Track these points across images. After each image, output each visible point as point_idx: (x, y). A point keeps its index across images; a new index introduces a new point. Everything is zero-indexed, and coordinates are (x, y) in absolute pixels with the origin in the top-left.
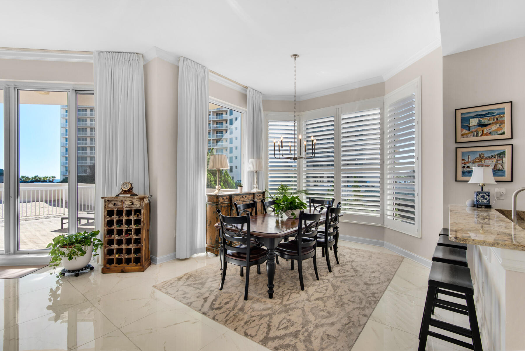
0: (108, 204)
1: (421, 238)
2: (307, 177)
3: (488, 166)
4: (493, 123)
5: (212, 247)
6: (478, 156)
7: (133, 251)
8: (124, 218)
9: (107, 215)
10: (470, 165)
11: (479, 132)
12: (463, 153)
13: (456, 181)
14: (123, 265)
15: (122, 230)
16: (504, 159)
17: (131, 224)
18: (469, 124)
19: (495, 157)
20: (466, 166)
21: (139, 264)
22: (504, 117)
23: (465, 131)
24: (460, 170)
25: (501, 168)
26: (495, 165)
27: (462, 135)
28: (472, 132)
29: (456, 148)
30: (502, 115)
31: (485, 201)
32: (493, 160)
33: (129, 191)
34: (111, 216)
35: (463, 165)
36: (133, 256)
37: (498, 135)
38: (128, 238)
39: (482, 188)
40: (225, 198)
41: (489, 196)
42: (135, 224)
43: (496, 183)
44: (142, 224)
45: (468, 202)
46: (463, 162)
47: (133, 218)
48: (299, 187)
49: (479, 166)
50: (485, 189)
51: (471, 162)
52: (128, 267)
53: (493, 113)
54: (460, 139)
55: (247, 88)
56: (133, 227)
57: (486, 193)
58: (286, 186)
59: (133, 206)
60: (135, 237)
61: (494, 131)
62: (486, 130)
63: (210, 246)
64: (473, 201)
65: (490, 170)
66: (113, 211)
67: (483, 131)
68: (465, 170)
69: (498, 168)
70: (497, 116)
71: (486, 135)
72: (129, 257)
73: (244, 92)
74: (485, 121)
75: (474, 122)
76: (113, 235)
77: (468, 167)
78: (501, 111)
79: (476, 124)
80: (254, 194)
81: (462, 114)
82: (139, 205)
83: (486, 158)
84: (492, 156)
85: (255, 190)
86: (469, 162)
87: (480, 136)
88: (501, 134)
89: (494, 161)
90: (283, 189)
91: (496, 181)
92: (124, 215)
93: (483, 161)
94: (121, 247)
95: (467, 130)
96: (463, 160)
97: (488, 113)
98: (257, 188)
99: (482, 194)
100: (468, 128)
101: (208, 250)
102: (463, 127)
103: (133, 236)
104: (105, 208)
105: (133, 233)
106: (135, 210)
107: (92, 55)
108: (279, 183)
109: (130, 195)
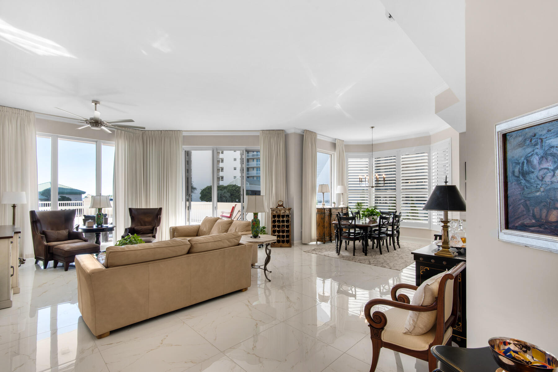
0: (273, 212)
2: (376, 197)
5: (321, 238)
7: (285, 237)
8: (281, 219)
14: (281, 244)
15: (280, 225)
21: (289, 243)
33: (282, 205)
34: (274, 218)
36: (285, 239)
38: (283, 229)
40: (327, 210)
42: (286, 223)
44: (290, 223)
47: (285, 219)
48: (370, 203)
52: (283, 245)
55: (336, 139)
56: (286, 224)
58: (361, 203)
59: (285, 213)
60: (286, 229)
63: (319, 238)
66: (276, 215)
72: (284, 239)
73: (334, 142)
76: (276, 227)
80: (342, 208)
82: (288, 213)
85: (341, 206)
90: (359, 205)
92: (281, 217)
94: (279, 234)
98: (343, 204)
101: (318, 240)
104: (272, 214)
105: (285, 227)
106: (286, 215)
107: (259, 132)
108: (357, 201)
109: (283, 207)
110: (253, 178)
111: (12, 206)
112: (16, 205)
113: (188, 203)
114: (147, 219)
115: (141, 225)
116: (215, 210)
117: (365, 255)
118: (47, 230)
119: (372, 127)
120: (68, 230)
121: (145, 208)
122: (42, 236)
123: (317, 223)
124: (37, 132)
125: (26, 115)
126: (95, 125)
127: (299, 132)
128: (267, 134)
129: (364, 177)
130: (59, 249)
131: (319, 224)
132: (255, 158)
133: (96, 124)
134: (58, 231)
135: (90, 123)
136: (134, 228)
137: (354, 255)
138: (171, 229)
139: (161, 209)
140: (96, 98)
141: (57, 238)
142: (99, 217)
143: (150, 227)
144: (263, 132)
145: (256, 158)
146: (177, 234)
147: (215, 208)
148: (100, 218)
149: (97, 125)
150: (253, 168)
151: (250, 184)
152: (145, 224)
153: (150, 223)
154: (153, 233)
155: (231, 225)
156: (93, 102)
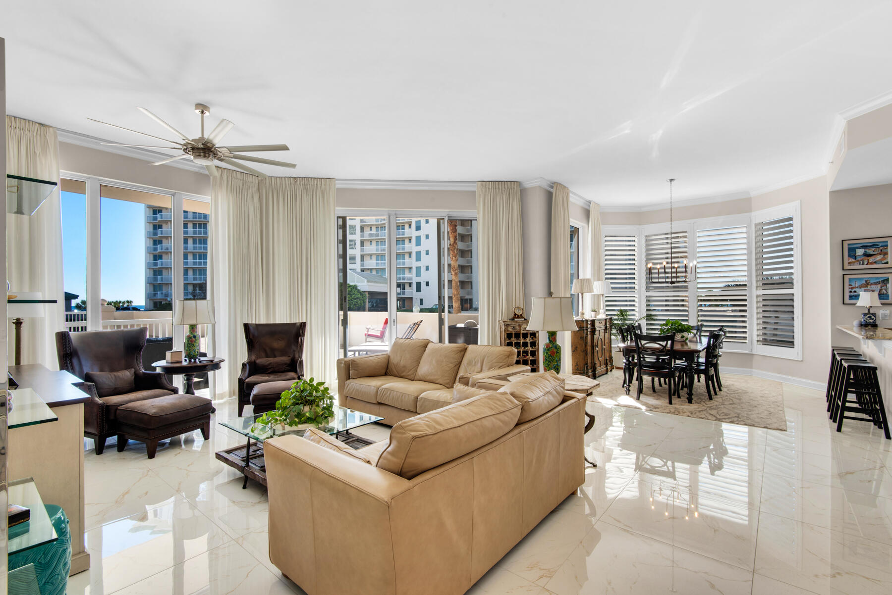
0: (507, 327)
1: (802, 361)
3: (873, 291)
4: (877, 254)
6: (864, 282)
8: (522, 341)
9: (507, 338)
10: (856, 290)
11: (865, 261)
12: (850, 279)
13: (844, 304)
15: (520, 351)
16: (888, 285)
17: (528, 346)
18: (856, 254)
19: (880, 283)
20: (853, 290)
22: (887, 249)
23: (852, 260)
24: (847, 295)
25: (885, 292)
26: (880, 290)
27: (849, 263)
28: (858, 261)
29: (844, 275)
30: (886, 247)
31: (871, 321)
32: (877, 286)
33: (521, 315)
34: (510, 339)
35: (850, 290)
37: (882, 264)
38: (525, 359)
39: (869, 310)
40: (589, 324)
41: (875, 317)
42: (531, 346)
43: (881, 305)
44: (537, 346)
45: (856, 323)
46: (850, 287)
47: (529, 340)
49: (865, 291)
50: (871, 311)
51: (857, 287)
53: (878, 245)
54: (847, 267)
55: (591, 202)
56: (529, 348)
57: (872, 314)
59: (528, 329)
60: (531, 358)
61: (878, 261)
62: (871, 259)
64: (861, 322)
65: (876, 294)
66: (512, 334)
67: (868, 260)
68: (852, 294)
69: (882, 293)
70: (881, 248)
71: (871, 263)
73: (587, 207)
74: (870, 251)
75: (860, 252)
77: (855, 292)
78: (885, 244)
79: (862, 254)
81: (849, 245)
83: (872, 284)
84: (877, 282)
86: (855, 287)
87: (866, 264)
88: (885, 263)
89: (879, 286)
90: (622, 313)
91: (882, 304)
92: (521, 337)
93: (869, 287)
95: (853, 259)
96: (850, 285)
97: (873, 245)
99: (869, 315)
100: (854, 257)
102: (850, 256)
103: (529, 358)
104: (505, 331)
105: (529, 354)
106: (530, 333)
107: (475, 184)
108: (619, 308)
109: (523, 319)
110: (371, 272)
111: (14, 323)
112: (22, 321)
113: (341, 313)
114: (278, 344)
115: (267, 356)
116: (394, 325)
117: (689, 403)
118: (93, 371)
119: (671, 180)
120: (133, 369)
121: (265, 323)
122: (90, 385)
123: (572, 346)
124: (61, 171)
125: (39, 133)
126: (202, 154)
127: (545, 185)
128: (489, 188)
129: (662, 266)
130: (132, 412)
131: (576, 347)
132: (374, 239)
133: (205, 153)
134: (115, 373)
135: (193, 149)
136: (255, 362)
137: (670, 403)
138: (341, 363)
139: (303, 325)
140: (201, 99)
141: (115, 388)
142: (192, 341)
143: (285, 359)
144: (482, 185)
145: (376, 239)
146: (356, 372)
147: (394, 322)
148: (195, 343)
149: (207, 155)
150: (371, 255)
151: (368, 281)
152: (273, 353)
153: (283, 353)
154: (295, 371)
155: (464, 355)
156: (196, 109)
